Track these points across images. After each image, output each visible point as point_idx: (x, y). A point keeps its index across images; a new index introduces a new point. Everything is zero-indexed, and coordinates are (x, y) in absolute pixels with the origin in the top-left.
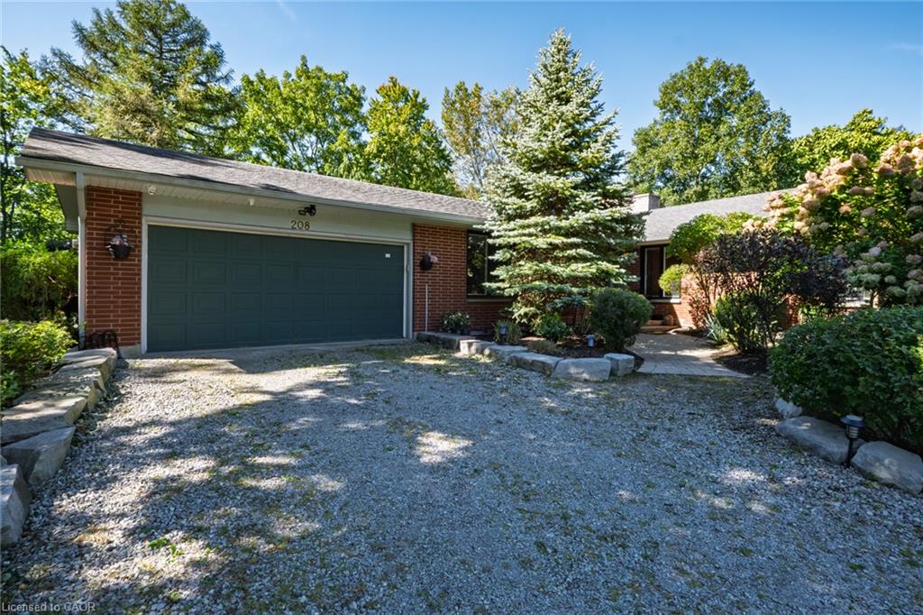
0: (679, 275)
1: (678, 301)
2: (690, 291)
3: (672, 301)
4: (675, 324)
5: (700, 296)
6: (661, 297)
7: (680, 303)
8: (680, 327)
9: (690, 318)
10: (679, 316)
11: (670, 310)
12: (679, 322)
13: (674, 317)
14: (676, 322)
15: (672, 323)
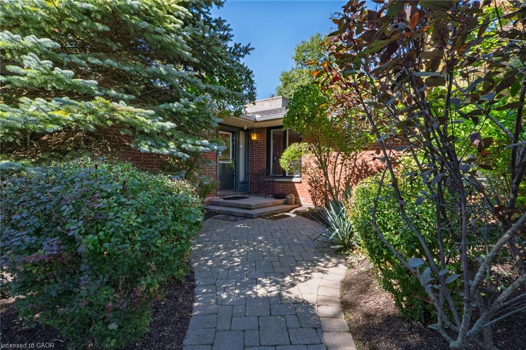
0: (298, 154)
1: (298, 180)
2: (309, 170)
3: (294, 180)
4: (296, 203)
5: (319, 174)
6: (284, 176)
7: (301, 182)
8: (301, 206)
9: (309, 196)
10: (299, 195)
11: (292, 188)
12: (300, 200)
13: (295, 196)
14: (297, 201)
15: (294, 202)
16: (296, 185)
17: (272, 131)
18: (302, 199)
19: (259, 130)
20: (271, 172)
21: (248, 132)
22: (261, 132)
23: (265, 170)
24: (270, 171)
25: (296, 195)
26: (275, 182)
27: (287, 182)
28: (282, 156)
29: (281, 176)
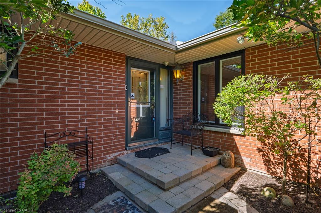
1: (240, 131)
3: (232, 131)
6: (217, 124)
9: (259, 159)
10: (241, 153)
11: (230, 142)
12: (242, 161)
13: (234, 153)
14: (238, 161)
15: (233, 164)
16: (236, 138)
17: (199, 66)
18: (246, 160)
19: (183, 67)
20: (199, 118)
21: (170, 69)
22: (186, 68)
23: (191, 115)
24: (197, 116)
25: (237, 152)
26: (205, 130)
27: (222, 133)
28: (217, 99)
29: (212, 124)
